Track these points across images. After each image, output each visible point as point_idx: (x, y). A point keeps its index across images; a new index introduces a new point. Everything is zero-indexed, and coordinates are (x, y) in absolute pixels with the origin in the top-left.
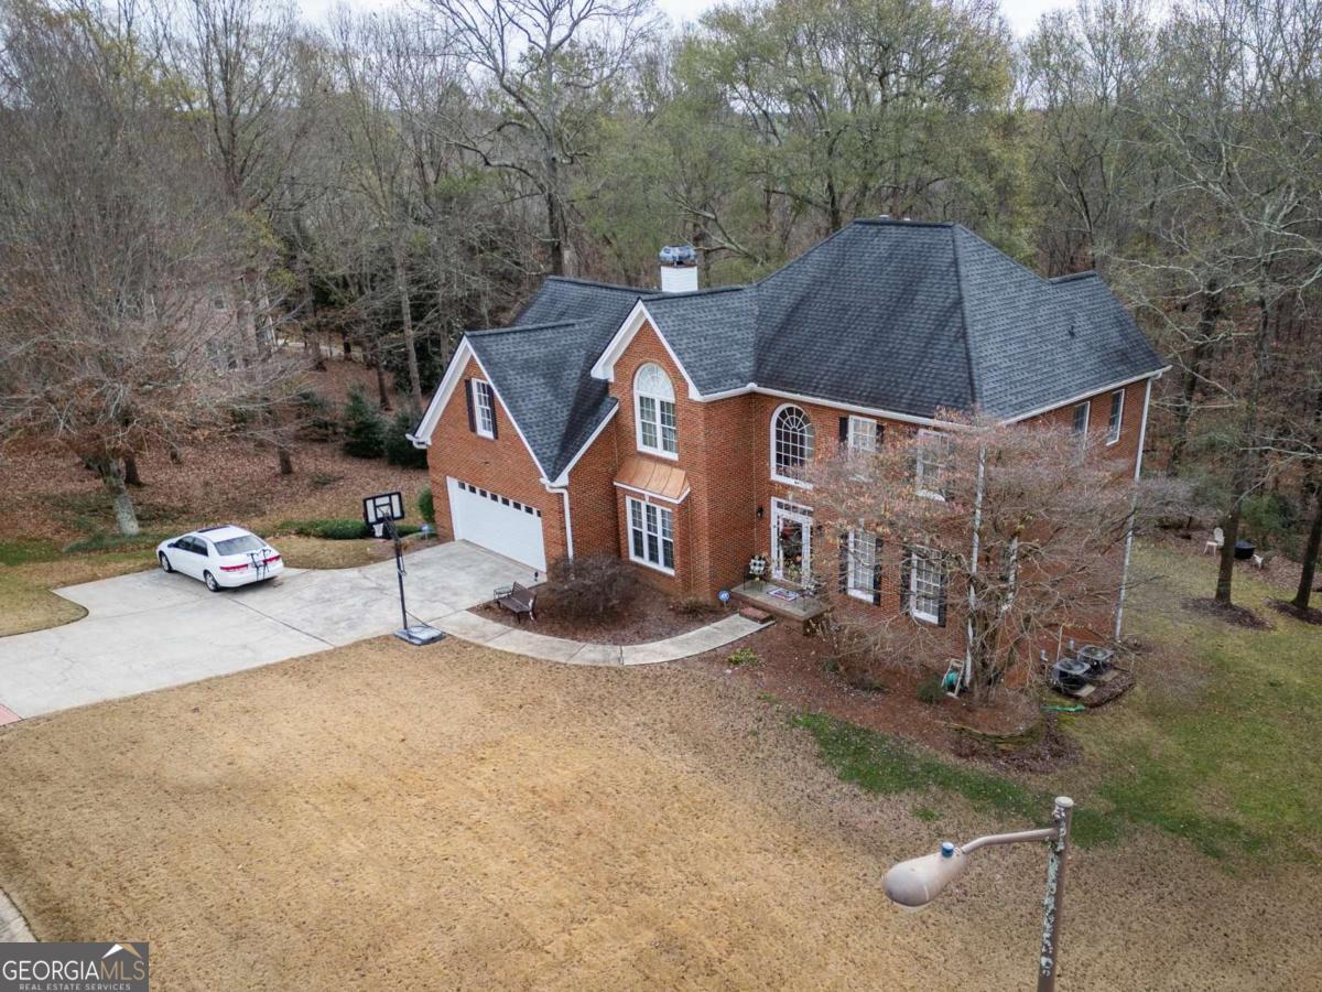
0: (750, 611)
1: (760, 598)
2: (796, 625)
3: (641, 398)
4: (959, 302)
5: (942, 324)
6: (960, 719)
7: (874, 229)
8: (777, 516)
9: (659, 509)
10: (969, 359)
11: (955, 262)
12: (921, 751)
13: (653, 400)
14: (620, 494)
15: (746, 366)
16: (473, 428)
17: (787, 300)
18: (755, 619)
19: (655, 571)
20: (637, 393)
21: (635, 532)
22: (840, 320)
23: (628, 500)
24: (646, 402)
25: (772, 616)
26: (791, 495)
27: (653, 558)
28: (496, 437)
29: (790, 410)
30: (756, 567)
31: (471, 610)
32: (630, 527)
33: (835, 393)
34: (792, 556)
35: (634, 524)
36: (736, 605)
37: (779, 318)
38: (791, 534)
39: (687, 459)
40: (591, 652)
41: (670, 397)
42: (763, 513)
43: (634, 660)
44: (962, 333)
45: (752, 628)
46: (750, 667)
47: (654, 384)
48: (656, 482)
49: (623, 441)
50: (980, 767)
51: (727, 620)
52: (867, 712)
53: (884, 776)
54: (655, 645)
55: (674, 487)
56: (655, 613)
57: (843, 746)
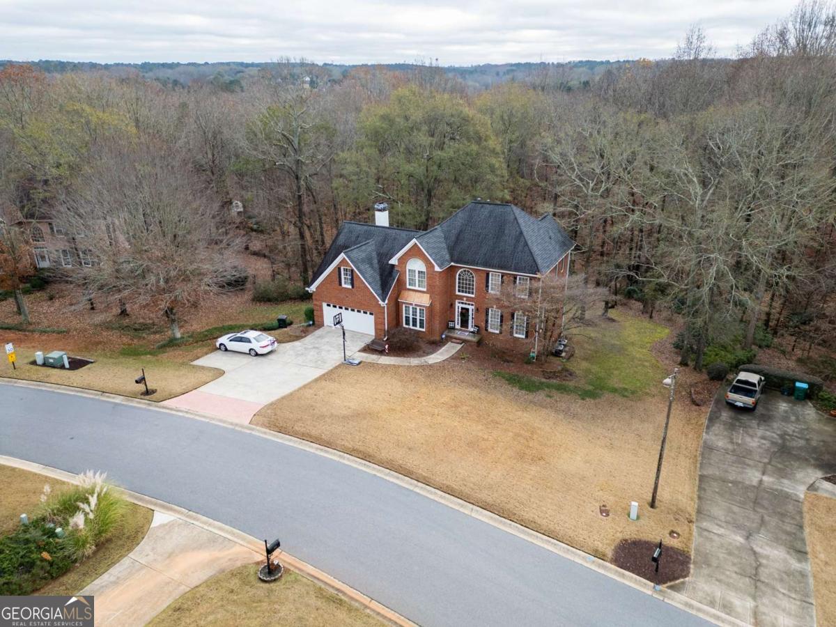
0: (454, 340)
1: (455, 335)
2: (473, 344)
3: (409, 270)
4: (521, 233)
5: (518, 241)
6: (541, 368)
7: (480, 205)
8: (458, 306)
9: (418, 308)
10: (531, 253)
11: (516, 218)
12: (535, 379)
13: (415, 271)
14: (400, 304)
15: (447, 257)
16: (340, 284)
17: (454, 232)
18: (458, 343)
19: (416, 330)
20: (408, 268)
21: (406, 317)
22: (478, 239)
23: (404, 306)
24: (412, 271)
25: (464, 341)
26: (465, 299)
27: (415, 325)
28: (353, 287)
29: (465, 271)
30: (451, 325)
31: (359, 351)
32: (404, 315)
33: (484, 266)
34: (464, 323)
35: (406, 314)
36: (449, 339)
37: (453, 238)
38: (464, 313)
39: (431, 290)
40: (414, 361)
41: (424, 269)
42: (452, 306)
43: (431, 362)
44: (526, 244)
45: (459, 347)
46: (469, 360)
47: (416, 265)
48: (418, 299)
49: (401, 285)
50: (554, 381)
51: (449, 344)
52: (513, 369)
53: (531, 387)
54: (432, 356)
55: (425, 300)
56: (423, 345)
57: (513, 381)
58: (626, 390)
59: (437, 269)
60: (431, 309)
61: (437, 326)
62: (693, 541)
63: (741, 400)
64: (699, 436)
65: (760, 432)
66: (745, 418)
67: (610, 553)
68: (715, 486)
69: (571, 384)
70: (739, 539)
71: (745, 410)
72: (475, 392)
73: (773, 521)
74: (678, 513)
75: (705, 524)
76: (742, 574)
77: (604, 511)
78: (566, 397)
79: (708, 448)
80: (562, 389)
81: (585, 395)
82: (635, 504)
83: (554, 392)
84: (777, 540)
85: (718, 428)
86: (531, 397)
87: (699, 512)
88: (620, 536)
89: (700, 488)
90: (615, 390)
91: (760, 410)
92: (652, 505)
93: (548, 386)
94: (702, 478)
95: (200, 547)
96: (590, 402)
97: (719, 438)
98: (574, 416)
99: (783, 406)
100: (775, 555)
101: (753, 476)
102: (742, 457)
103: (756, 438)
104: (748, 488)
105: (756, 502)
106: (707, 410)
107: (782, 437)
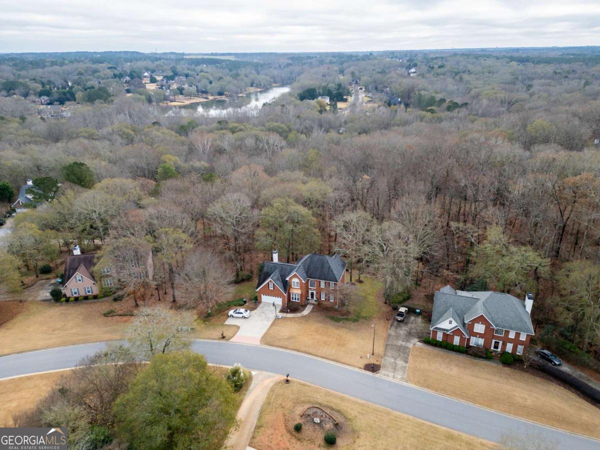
0: (310, 304)
1: (310, 302)
2: (317, 305)
3: (293, 282)
5: (329, 270)
6: (340, 312)
7: (314, 255)
8: (310, 292)
9: (297, 294)
10: (334, 274)
11: (327, 261)
12: (339, 317)
13: (295, 282)
14: (290, 293)
15: (306, 276)
16: (269, 288)
17: (307, 266)
19: (296, 302)
21: (292, 297)
25: (313, 304)
26: (312, 289)
27: (296, 300)
28: (273, 289)
29: (312, 280)
30: (308, 298)
31: (279, 312)
33: (319, 279)
34: (312, 297)
36: (308, 303)
37: (307, 268)
38: (312, 294)
39: (301, 288)
40: (299, 315)
41: (298, 281)
42: (308, 292)
43: (305, 314)
44: (332, 271)
45: (312, 307)
46: (317, 312)
47: (296, 280)
48: (296, 291)
49: (290, 287)
50: (345, 317)
51: (308, 306)
52: (331, 314)
53: (337, 320)
54: (304, 312)
55: (299, 292)
56: (300, 307)
57: (332, 318)
58: (366, 317)
59: (303, 282)
60: (301, 295)
61: (304, 299)
62: (382, 362)
63: (400, 318)
64: (387, 332)
65: (404, 328)
66: (401, 324)
67: (363, 367)
68: (390, 347)
69: (350, 317)
70: (393, 360)
71: (401, 321)
72: (322, 325)
73: (402, 355)
74: (379, 356)
75: (386, 358)
76: (392, 368)
77: (361, 357)
78: (349, 322)
79: (390, 335)
80: (347, 319)
81: (355, 321)
82: (368, 355)
83: (345, 321)
84: (402, 359)
85: (393, 328)
86: (338, 324)
87: (384, 355)
88: (365, 363)
89: (386, 348)
90: (363, 317)
91: (406, 320)
92: (373, 354)
93: (343, 319)
94: (386, 345)
95: (267, 378)
96: (356, 323)
97: (392, 332)
98: (352, 330)
99: (413, 318)
100: (400, 363)
101: (400, 343)
102: (398, 337)
103: (403, 330)
104: (398, 347)
105: (399, 350)
106: (390, 322)
107: (410, 329)
